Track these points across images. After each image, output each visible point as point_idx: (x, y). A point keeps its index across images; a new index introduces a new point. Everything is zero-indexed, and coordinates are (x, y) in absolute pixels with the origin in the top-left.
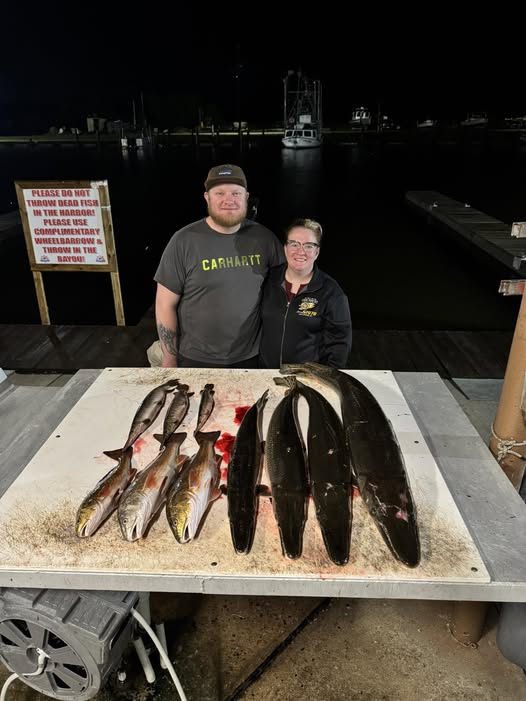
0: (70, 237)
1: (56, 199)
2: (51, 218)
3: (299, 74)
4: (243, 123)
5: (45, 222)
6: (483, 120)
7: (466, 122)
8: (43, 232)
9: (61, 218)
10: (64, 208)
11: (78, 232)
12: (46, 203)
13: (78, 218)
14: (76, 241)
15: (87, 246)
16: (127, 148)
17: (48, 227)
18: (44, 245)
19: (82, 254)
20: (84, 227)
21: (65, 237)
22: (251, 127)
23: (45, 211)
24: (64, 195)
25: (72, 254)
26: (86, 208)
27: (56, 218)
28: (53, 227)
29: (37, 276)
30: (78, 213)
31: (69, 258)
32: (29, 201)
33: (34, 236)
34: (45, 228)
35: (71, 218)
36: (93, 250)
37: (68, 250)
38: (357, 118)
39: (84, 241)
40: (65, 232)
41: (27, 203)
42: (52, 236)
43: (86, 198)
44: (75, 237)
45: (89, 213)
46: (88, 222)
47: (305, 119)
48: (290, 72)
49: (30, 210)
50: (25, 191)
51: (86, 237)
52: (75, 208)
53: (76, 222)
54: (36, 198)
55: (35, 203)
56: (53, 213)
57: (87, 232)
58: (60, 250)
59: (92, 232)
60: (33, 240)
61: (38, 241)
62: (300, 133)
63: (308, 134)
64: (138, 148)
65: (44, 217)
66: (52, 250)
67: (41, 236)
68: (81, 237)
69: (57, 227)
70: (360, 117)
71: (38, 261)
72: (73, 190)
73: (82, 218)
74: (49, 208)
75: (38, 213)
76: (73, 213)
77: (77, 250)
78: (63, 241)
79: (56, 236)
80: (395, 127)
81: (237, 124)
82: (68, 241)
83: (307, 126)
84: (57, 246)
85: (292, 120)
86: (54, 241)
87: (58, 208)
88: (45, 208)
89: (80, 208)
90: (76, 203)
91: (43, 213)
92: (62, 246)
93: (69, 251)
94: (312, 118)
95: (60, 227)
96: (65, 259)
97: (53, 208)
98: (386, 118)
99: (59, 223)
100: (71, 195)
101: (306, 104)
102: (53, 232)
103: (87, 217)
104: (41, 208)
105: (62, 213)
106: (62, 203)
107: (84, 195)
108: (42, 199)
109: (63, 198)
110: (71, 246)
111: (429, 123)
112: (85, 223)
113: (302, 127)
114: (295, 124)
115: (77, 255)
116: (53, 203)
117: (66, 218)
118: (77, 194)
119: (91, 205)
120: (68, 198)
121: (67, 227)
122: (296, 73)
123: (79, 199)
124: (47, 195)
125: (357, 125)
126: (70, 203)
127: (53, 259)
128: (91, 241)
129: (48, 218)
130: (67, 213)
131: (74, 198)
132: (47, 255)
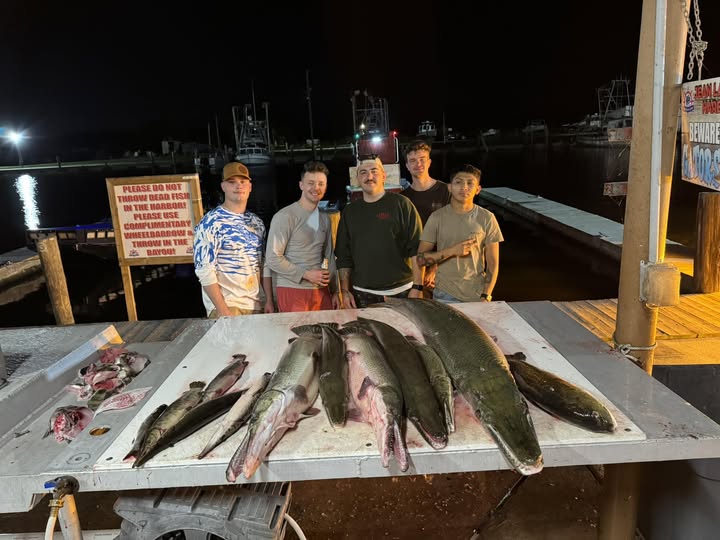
0: (160, 230)
1: (148, 193)
2: (142, 212)
3: (366, 93)
5: (136, 216)
7: (526, 129)
8: (133, 226)
9: (151, 212)
10: (155, 202)
11: (168, 225)
12: (136, 198)
13: (168, 211)
14: (168, 234)
15: (178, 238)
17: (139, 221)
18: (134, 240)
19: (173, 246)
20: (175, 220)
21: (155, 230)
23: (136, 206)
24: (155, 189)
25: (162, 247)
26: (177, 201)
27: (146, 212)
28: (143, 221)
29: (126, 272)
30: (169, 206)
31: (159, 251)
32: (119, 197)
33: (123, 231)
34: (134, 222)
35: (162, 211)
36: (183, 242)
37: (158, 243)
38: (423, 131)
39: (174, 233)
40: (155, 225)
41: (117, 200)
42: (142, 231)
43: (178, 192)
44: (165, 230)
45: (180, 206)
46: (180, 215)
48: (357, 92)
49: (120, 206)
50: (116, 187)
51: (176, 229)
52: (165, 202)
53: (166, 216)
54: (128, 194)
55: (125, 199)
56: (144, 207)
57: (178, 224)
58: (150, 244)
59: (183, 224)
60: (123, 236)
61: (128, 236)
65: (134, 212)
66: (141, 244)
67: (130, 231)
68: (171, 229)
70: (426, 130)
71: (127, 256)
72: (164, 185)
73: (173, 210)
74: (140, 203)
75: (128, 208)
76: (163, 206)
77: (168, 243)
78: (153, 235)
79: (147, 230)
80: (460, 138)
82: (158, 234)
84: (147, 240)
86: (144, 235)
87: (149, 202)
88: (135, 203)
89: (171, 201)
90: (167, 197)
91: (134, 208)
92: (152, 239)
93: (160, 245)
95: (150, 221)
96: (155, 252)
97: (144, 203)
98: (450, 129)
99: (149, 216)
100: (162, 190)
102: (142, 226)
103: (177, 210)
104: (132, 203)
105: (153, 207)
106: (153, 198)
107: (175, 189)
108: (133, 194)
109: (154, 193)
110: (162, 239)
111: (492, 132)
112: (176, 215)
115: (167, 248)
116: (143, 198)
117: (156, 211)
118: (168, 188)
119: (182, 198)
120: (159, 192)
121: (157, 221)
123: (170, 193)
124: (139, 190)
126: (162, 197)
127: (143, 253)
128: (182, 233)
129: (138, 212)
130: (157, 207)
131: (165, 192)
132: (136, 249)
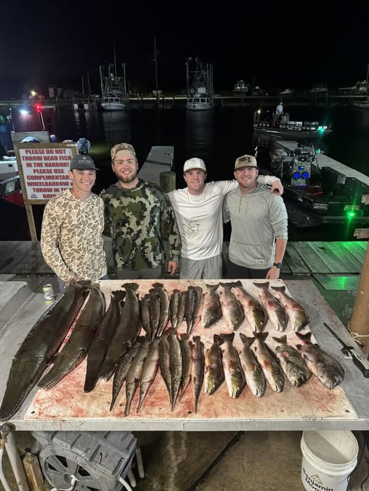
0: (52, 181)
1: (42, 155)
2: (39, 168)
3: (196, 60)
4: (159, 92)
5: (35, 171)
6: (324, 90)
7: (313, 91)
8: (33, 178)
9: (45, 168)
10: (48, 162)
11: (57, 178)
12: (35, 158)
13: (57, 168)
14: (57, 184)
15: (64, 187)
16: (78, 111)
17: (37, 174)
18: (34, 187)
20: (62, 174)
21: (48, 181)
22: (165, 94)
23: (34, 164)
24: (48, 153)
25: (53, 193)
26: (63, 162)
27: (42, 168)
28: (39, 175)
29: (28, 208)
30: (57, 165)
31: (51, 195)
33: (26, 180)
34: (34, 175)
35: (53, 168)
38: (239, 88)
39: (61, 184)
40: (49, 178)
41: (22, 158)
42: (39, 181)
43: (63, 155)
44: (55, 181)
45: (65, 165)
47: (202, 90)
48: (190, 58)
49: (24, 163)
50: (20, 150)
51: (63, 181)
52: (54, 162)
53: (56, 171)
54: (29, 155)
55: (27, 158)
56: (40, 165)
57: (64, 178)
58: (45, 190)
60: (26, 185)
61: (30, 184)
62: (198, 100)
63: (203, 101)
64: (85, 110)
65: (33, 168)
66: (38, 190)
67: (31, 181)
68: (59, 181)
69: (43, 175)
70: (241, 87)
71: (29, 198)
72: (54, 150)
73: (60, 168)
74: (37, 162)
75: (29, 165)
76: (53, 165)
77: (57, 190)
78: (46, 184)
79: (42, 180)
81: (155, 92)
82: (50, 184)
83: (203, 95)
84: (43, 187)
85: (192, 91)
86: (41, 184)
87: (43, 162)
88: (34, 162)
89: (59, 161)
90: (56, 158)
91: (33, 165)
92: (46, 187)
93: (51, 191)
94: (206, 89)
95: (44, 175)
96: (48, 196)
97: (40, 162)
99: (44, 171)
100: (53, 153)
101: (201, 80)
102: (39, 178)
103: (63, 168)
104: (32, 162)
105: (46, 165)
106: (46, 158)
107: (62, 153)
108: (32, 155)
109: (47, 155)
110: (53, 187)
111: (288, 91)
112: (62, 171)
113: (199, 95)
114: (195, 93)
116: (40, 158)
117: (49, 168)
118: (57, 152)
119: (66, 160)
120: (50, 155)
121: (50, 174)
122: (194, 59)
123: (58, 155)
124: (36, 153)
125: (238, 93)
126: (52, 158)
127: (40, 196)
128: (67, 184)
129: (36, 168)
130: (49, 165)
131: (55, 155)
132: (36, 193)
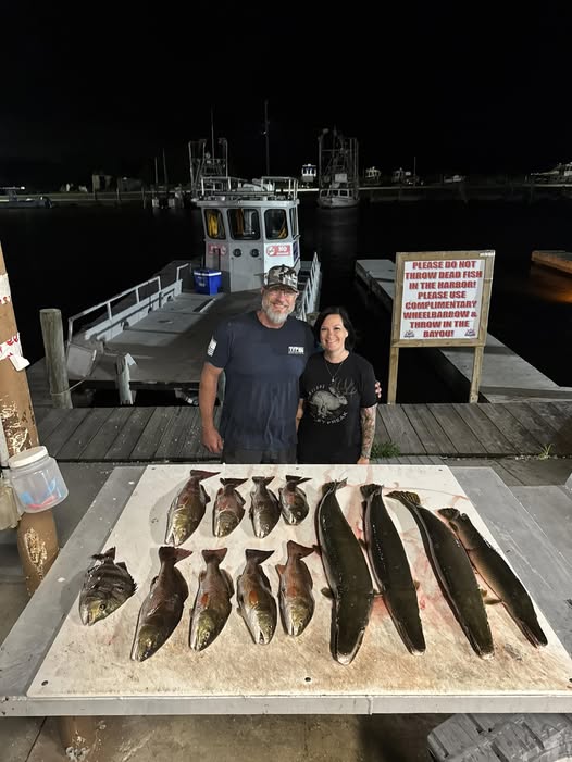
0: (443, 310)
1: (438, 270)
2: (427, 291)
5: (420, 295)
8: (414, 306)
9: (437, 290)
10: (444, 280)
11: (453, 305)
12: (425, 276)
13: (456, 290)
14: (450, 314)
15: (460, 319)
17: (422, 300)
18: (412, 320)
19: (453, 328)
20: (461, 300)
21: (437, 310)
23: (423, 284)
24: (447, 266)
25: (441, 328)
26: (467, 280)
27: (432, 291)
28: (427, 301)
29: (394, 352)
30: (458, 285)
31: (437, 333)
32: (407, 274)
33: (404, 310)
34: (417, 301)
35: (449, 290)
36: (464, 324)
37: (437, 325)
39: (457, 314)
40: (439, 305)
41: (405, 276)
42: (423, 310)
43: (470, 269)
44: (448, 310)
45: (469, 285)
46: (467, 295)
49: (406, 283)
50: (406, 263)
51: (460, 310)
52: (455, 280)
53: (452, 295)
54: (417, 270)
55: (414, 276)
56: (431, 286)
57: (463, 305)
58: (429, 325)
59: (468, 304)
60: (402, 316)
61: (408, 316)
65: (419, 290)
66: (418, 325)
67: (411, 311)
68: (455, 310)
69: (431, 301)
71: (402, 337)
72: (458, 262)
73: (461, 290)
74: (427, 280)
75: (413, 286)
76: (452, 285)
77: (448, 324)
78: (434, 315)
79: (429, 310)
82: (440, 315)
84: (427, 320)
86: (425, 315)
87: (437, 280)
88: (423, 281)
89: (461, 280)
90: (458, 275)
91: (420, 286)
92: (432, 320)
93: (439, 326)
95: (434, 301)
96: (432, 334)
97: (431, 281)
99: (434, 295)
100: (455, 266)
102: (426, 305)
103: (466, 290)
104: (419, 281)
105: (441, 285)
106: (442, 275)
107: (469, 266)
108: (422, 271)
109: (444, 270)
110: (442, 320)
112: (462, 295)
115: (445, 329)
116: (433, 275)
117: (443, 290)
118: (462, 265)
119: (473, 277)
120: (451, 270)
121: (442, 300)
123: (462, 270)
124: (430, 266)
126: (452, 275)
127: (419, 334)
128: (465, 314)
129: (424, 291)
130: (446, 285)
131: (458, 269)
132: (413, 330)
